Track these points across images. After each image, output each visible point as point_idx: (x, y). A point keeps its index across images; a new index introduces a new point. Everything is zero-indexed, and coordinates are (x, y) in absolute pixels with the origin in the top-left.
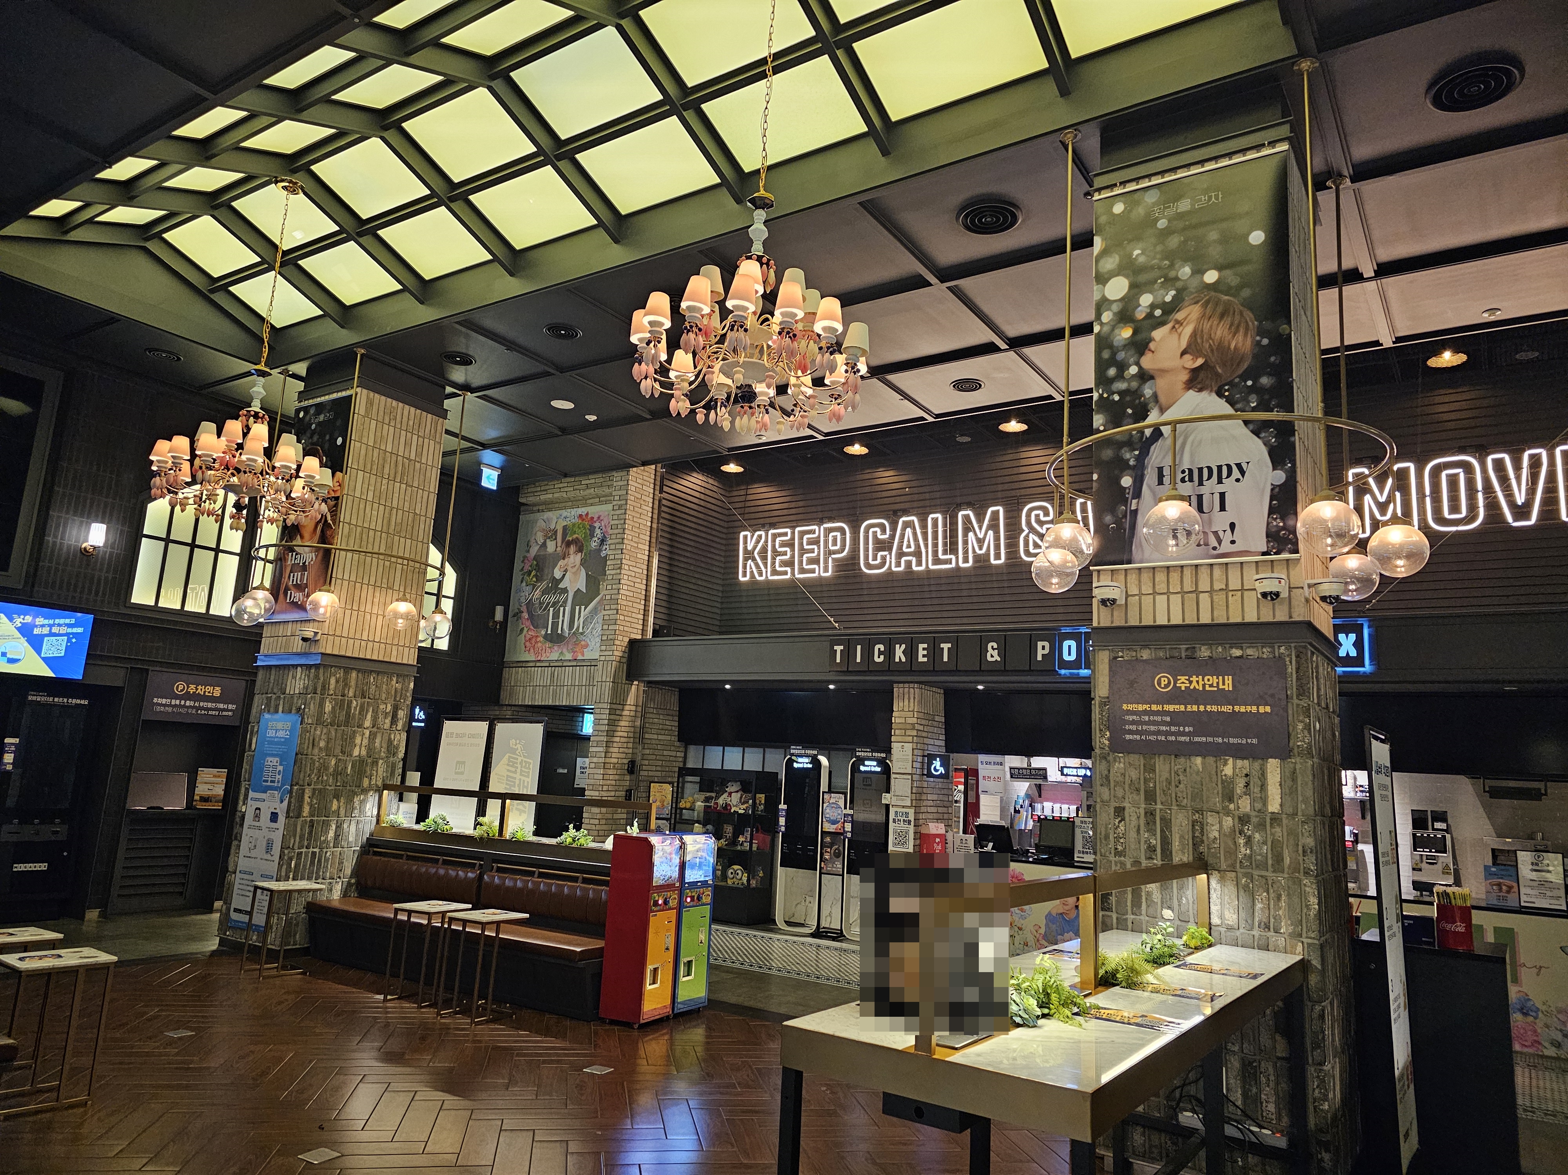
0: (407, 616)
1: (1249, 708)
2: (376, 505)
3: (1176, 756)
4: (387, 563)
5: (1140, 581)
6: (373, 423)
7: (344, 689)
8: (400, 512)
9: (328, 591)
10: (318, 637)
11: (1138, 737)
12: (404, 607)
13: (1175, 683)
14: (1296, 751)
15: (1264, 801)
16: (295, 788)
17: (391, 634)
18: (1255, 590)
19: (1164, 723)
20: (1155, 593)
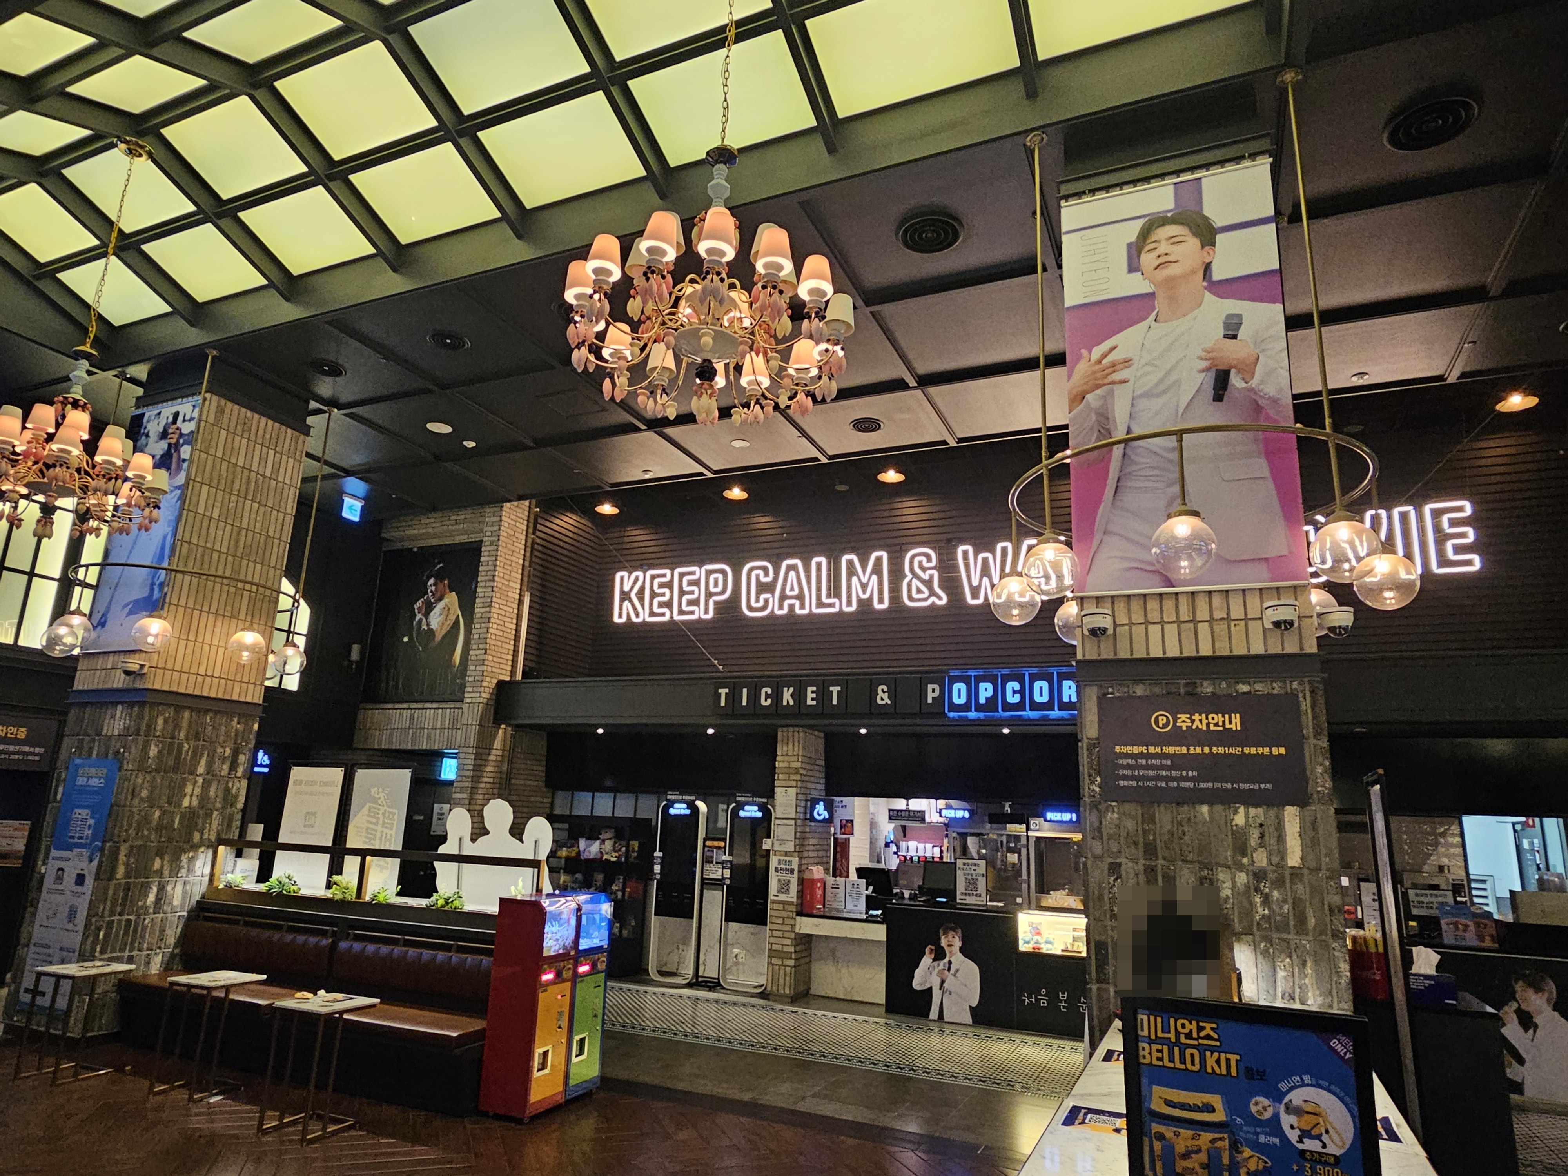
0: (253, 648)
1: (1260, 750)
2: (222, 524)
3: (1178, 804)
4: (233, 590)
5: (1129, 610)
6: (224, 434)
7: (174, 730)
8: (250, 534)
10: (145, 671)
11: (1134, 783)
12: (250, 638)
13: (1175, 722)
14: (1315, 796)
15: (1282, 854)
16: (108, 844)
17: (233, 669)
18: (1261, 619)
19: (1162, 767)
20: (1147, 623)
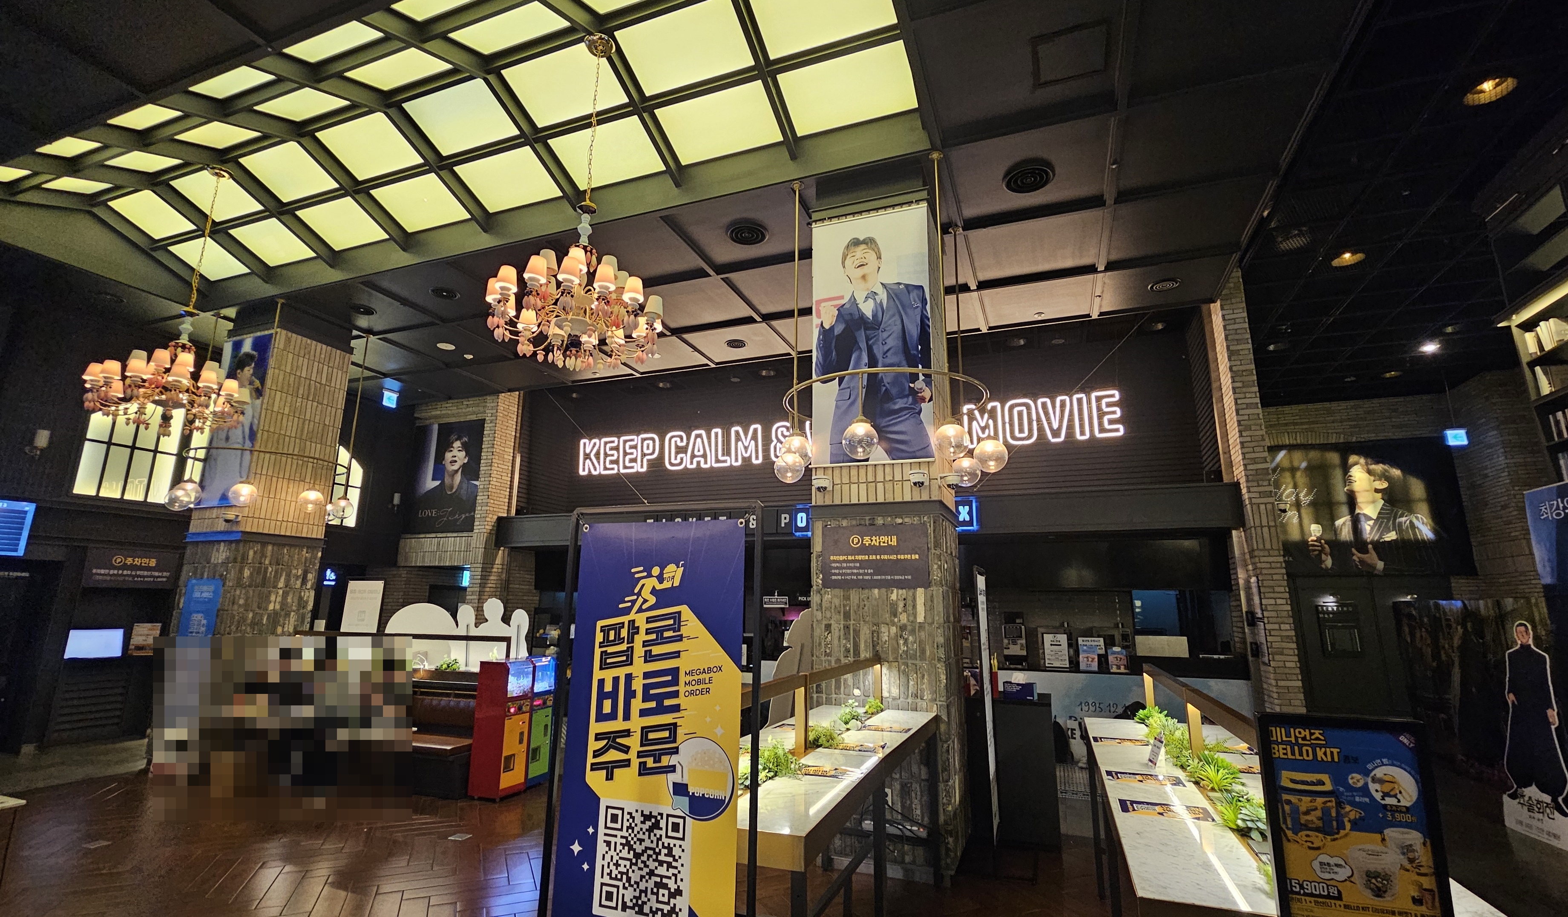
0: (316, 503)
1: (906, 557)
2: (291, 418)
3: (863, 589)
4: (300, 462)
5: (841, 475)
6: (291, 356)
7: (261, 558)
8: (312, 423)
9: (249, 483)
10: (240, 519)
11: (840, 577)
12: (314, 495)
13: (862, 541)
14: (933, 582)
15: (915, 615)
16: (217, 637)
17: (302, 515)
18: (910, 480)
19: (855, 568)
20: (850, 483)
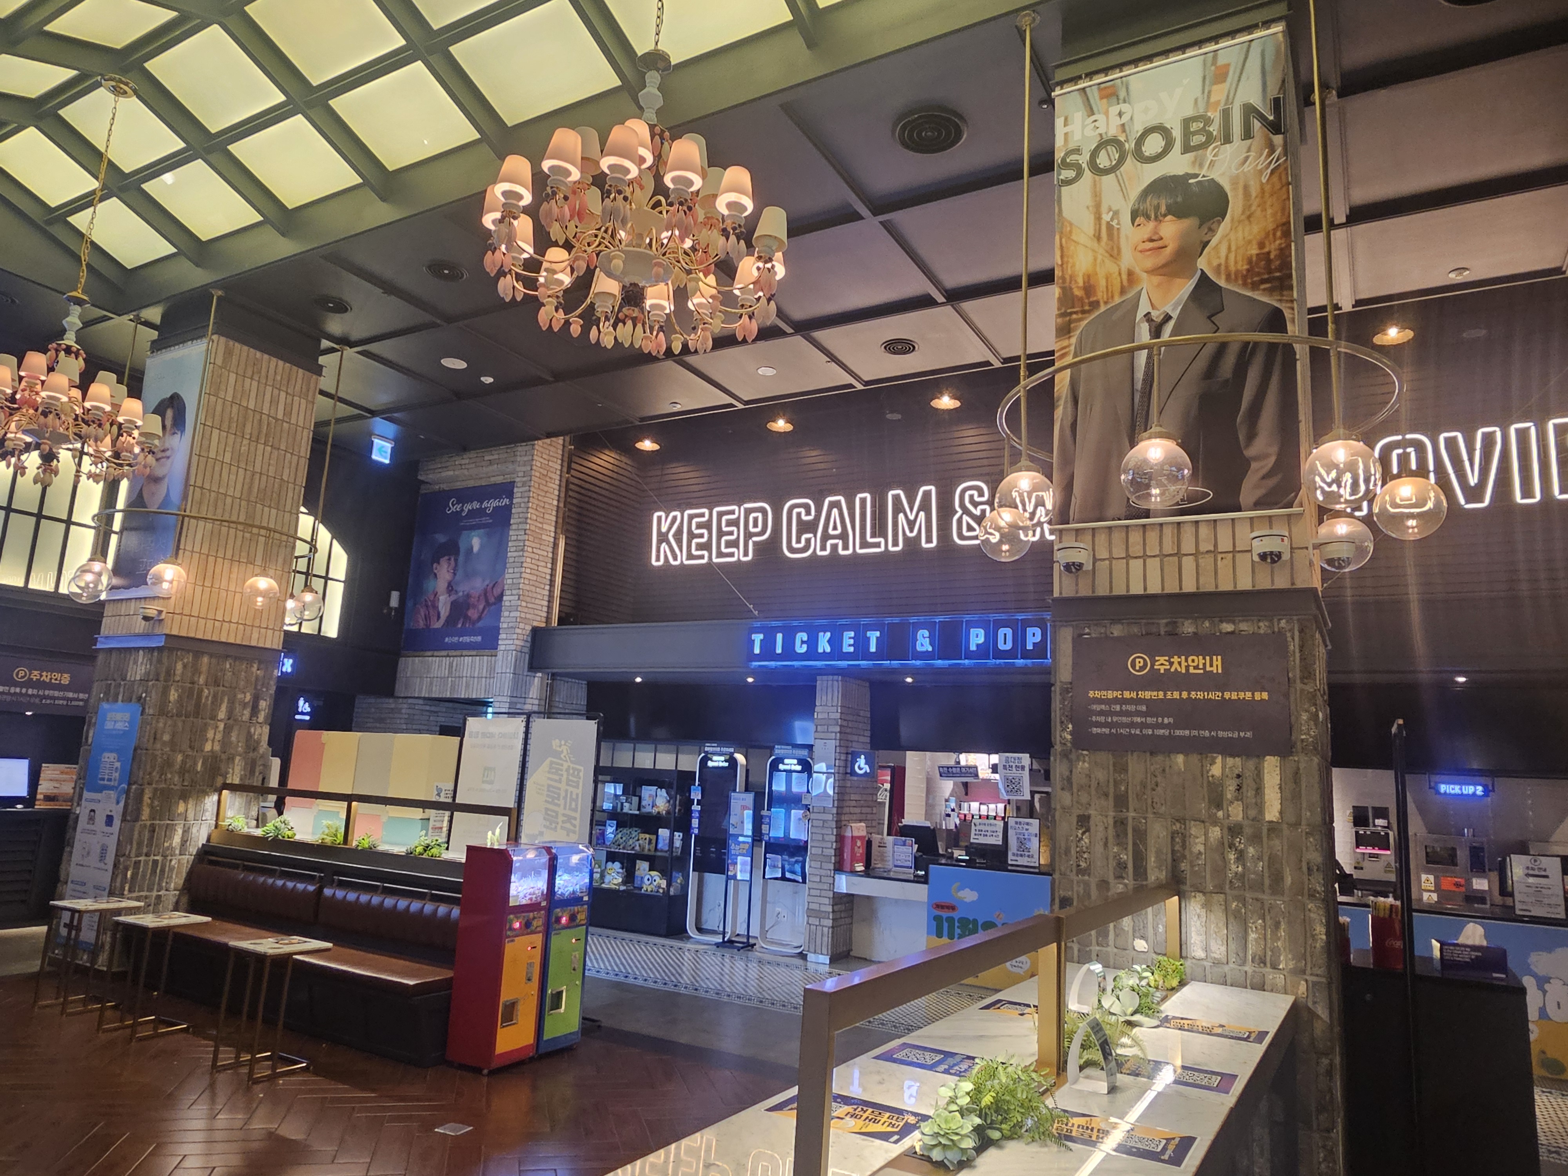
1: (1241, 695)
5: (1109, 543)
7: (193, 675)
10: (163, 616)
11: (1106, 731)
12: (264, 583)
13: (1152, 665)
14: (1299, 745)
16: (134, 787)
17: (251, 614)
18: (1250, 551)
19: (1138, 713)
20: (1128, 557)
